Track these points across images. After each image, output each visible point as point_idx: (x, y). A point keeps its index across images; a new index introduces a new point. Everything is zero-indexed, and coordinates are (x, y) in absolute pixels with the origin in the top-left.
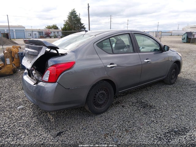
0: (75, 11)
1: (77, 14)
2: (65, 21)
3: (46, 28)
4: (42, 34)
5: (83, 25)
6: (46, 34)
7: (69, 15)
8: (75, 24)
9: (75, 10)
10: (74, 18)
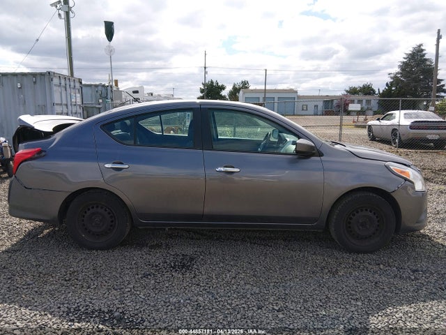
0: (423, 50)
1: (426, 57)
2: (392, 75)
3: (347, 91)
4: (330, 107)
5: (442, 83)
6: (338, 106)
7: (405, 60)
8: (417, 80)
9: (422, 48)
10: (418, 65)
